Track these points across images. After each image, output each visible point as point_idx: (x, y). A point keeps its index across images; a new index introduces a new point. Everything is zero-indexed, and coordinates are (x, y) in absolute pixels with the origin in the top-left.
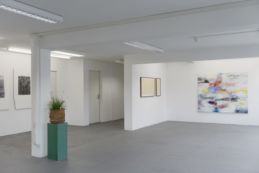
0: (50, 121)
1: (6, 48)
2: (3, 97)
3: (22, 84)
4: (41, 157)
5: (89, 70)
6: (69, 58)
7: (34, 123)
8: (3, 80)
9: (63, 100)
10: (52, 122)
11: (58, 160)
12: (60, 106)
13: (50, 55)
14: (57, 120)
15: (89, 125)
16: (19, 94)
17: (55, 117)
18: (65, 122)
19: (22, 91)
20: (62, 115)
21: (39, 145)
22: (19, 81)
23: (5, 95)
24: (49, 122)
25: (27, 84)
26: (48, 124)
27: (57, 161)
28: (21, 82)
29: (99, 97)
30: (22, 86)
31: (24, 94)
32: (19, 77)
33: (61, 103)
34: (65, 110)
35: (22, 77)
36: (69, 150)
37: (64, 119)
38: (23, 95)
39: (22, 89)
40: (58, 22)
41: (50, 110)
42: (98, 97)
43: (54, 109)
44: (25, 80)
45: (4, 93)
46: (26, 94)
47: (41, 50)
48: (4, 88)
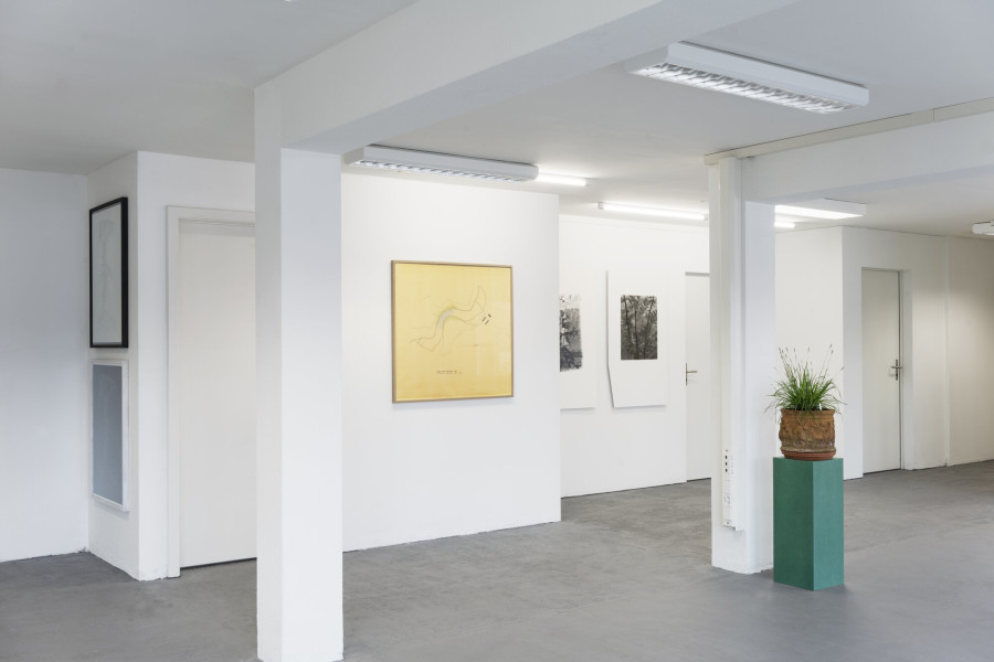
0: (783, 451)
1: (596, 205)
2: (578, 367)
3: (633, 321)
4: (746, 572)
5: (863, 269)
6: (792, 226)
7: (725, 454)
8: (577, 310)
9: (827, 379)
10: (788, 455)
11: (815, 588)
12: (818, 398)
13: (774, 220)
14: (810, 447)
15: (861, 476)
16: (623, 358)
17: (803, 435)
18: (836, 456)
19: (631, 345)
20: (827, 431)
21: (741, 532)
22: (622, 312)
23: (585, 360)
24: (780, 455)
25: (646, 320)
26: (776, 461)
27: (810, 592)
28: (630, 314)
29: (898, 370)
30: (633, 330)
31: (637, 357)
32: (624, 300)
33: (820, 388)
34: (835, 416)
35: (632, 299)
36: (848, 558)
37: (833, 446)
38: (635, 359)
39: (633, 340)
40: (846, 108)
41: (782, 410)
42: (894, 371)
43: (799, 409)
44: (643, 310)
45: (579, 354)
46: (645, 357)
47: (749, 205)
48: (579, 338)
